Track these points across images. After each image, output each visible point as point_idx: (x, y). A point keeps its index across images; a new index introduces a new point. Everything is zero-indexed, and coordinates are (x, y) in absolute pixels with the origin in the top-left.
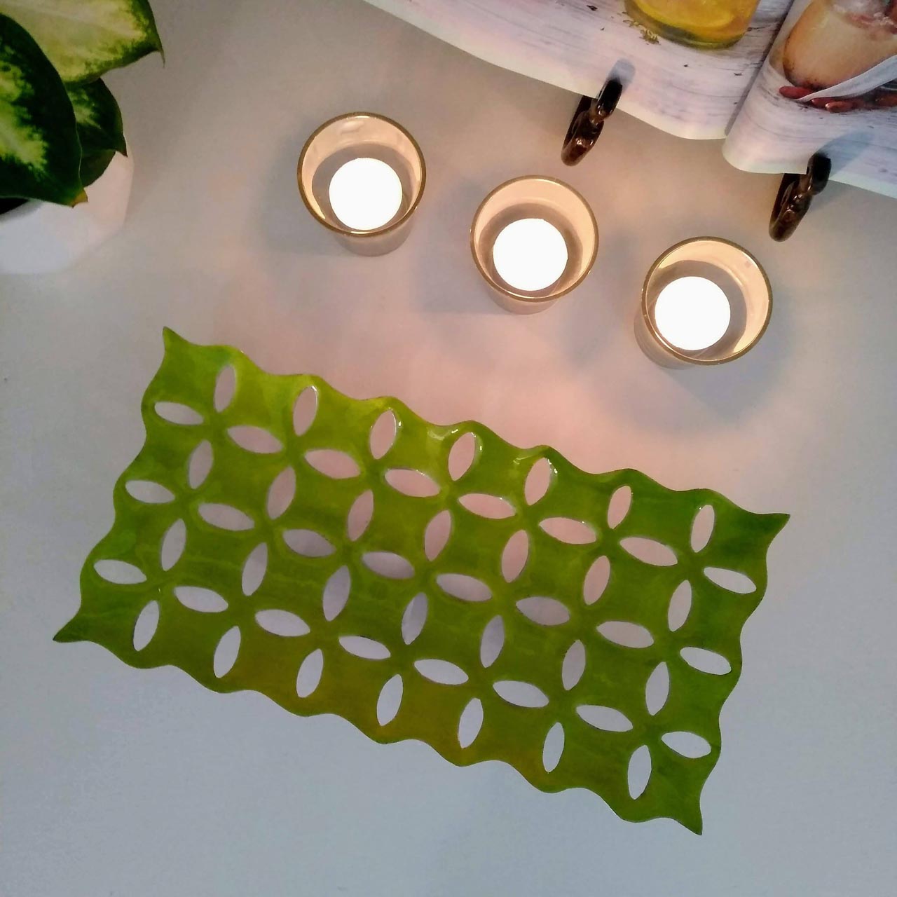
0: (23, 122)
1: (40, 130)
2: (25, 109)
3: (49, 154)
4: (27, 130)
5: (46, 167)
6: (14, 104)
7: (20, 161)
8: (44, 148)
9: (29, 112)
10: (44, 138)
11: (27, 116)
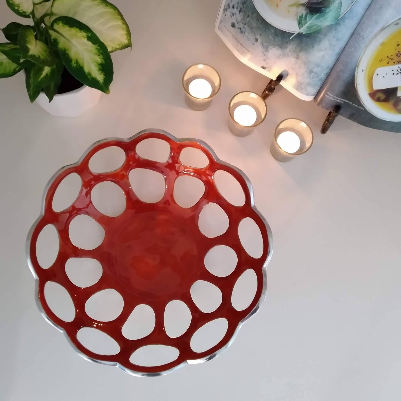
0: (100, 70)
1: (103, 73)
2: (101, 66)
3: (105, 80)
4: (100, 72)
5: (103, 83)
6: (99, 64)
7: (97, 80)
8: (104, 78)
9: (102, 67)
10: (104, 75)
11: (101, 68)
